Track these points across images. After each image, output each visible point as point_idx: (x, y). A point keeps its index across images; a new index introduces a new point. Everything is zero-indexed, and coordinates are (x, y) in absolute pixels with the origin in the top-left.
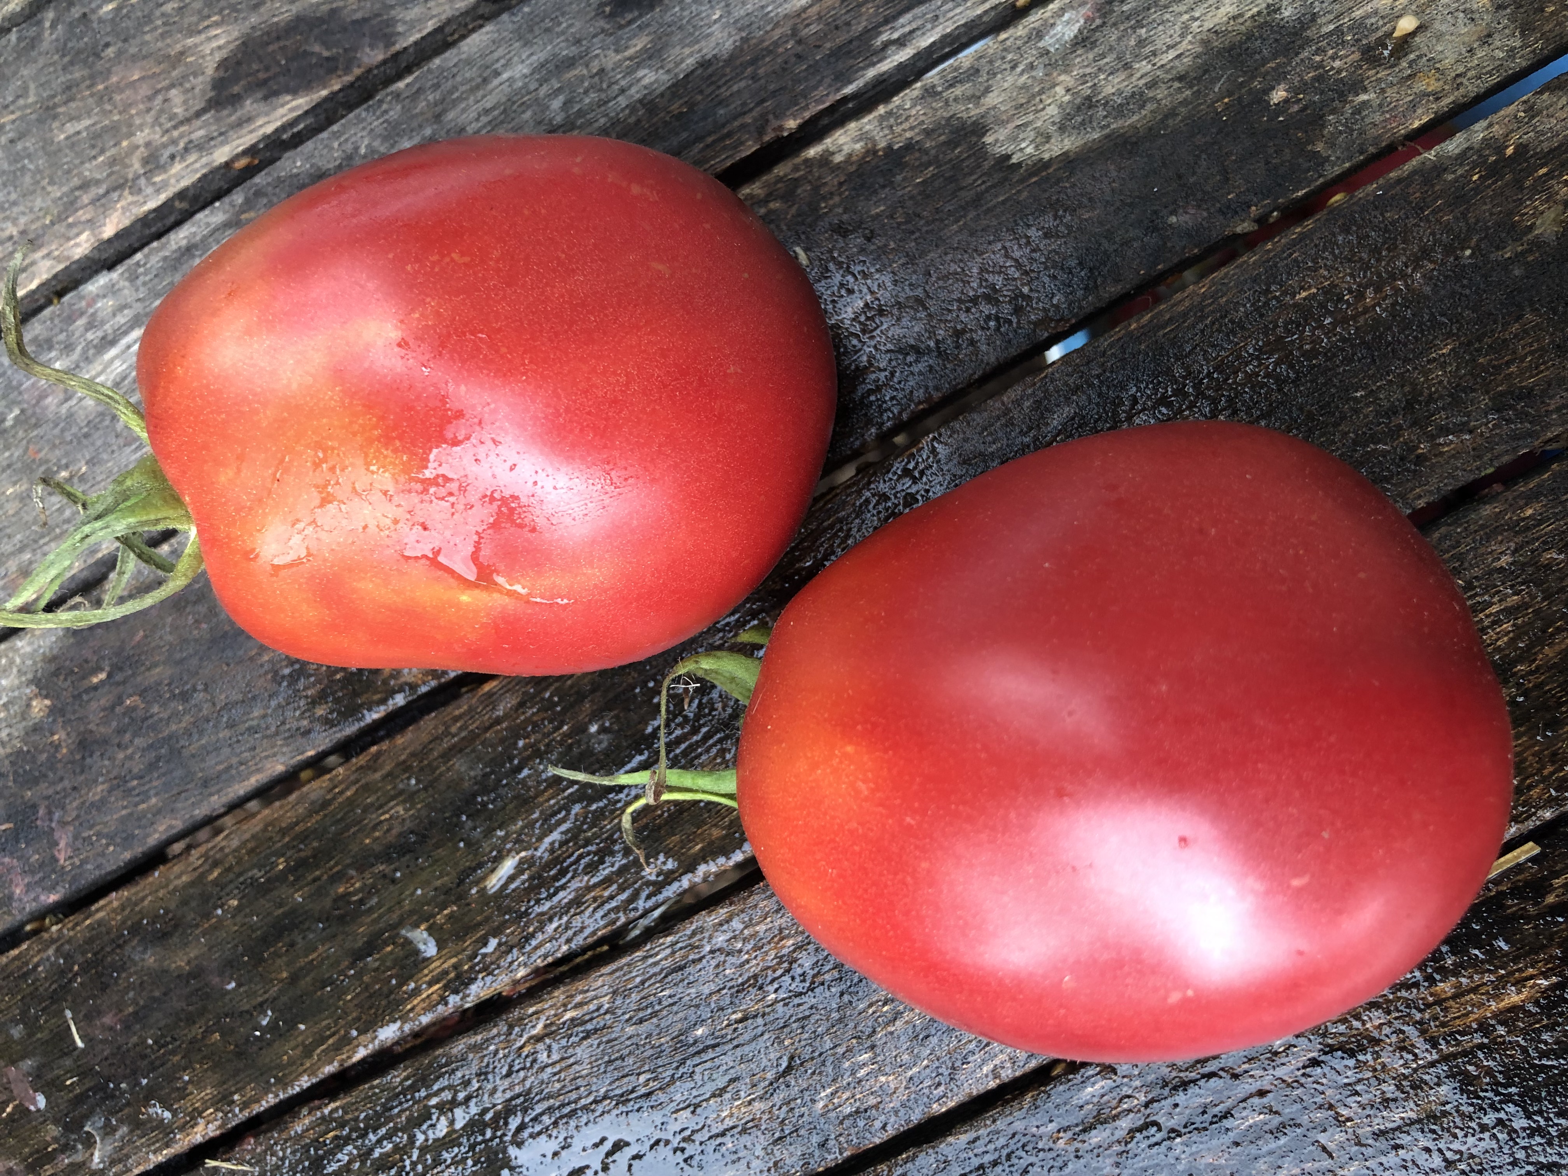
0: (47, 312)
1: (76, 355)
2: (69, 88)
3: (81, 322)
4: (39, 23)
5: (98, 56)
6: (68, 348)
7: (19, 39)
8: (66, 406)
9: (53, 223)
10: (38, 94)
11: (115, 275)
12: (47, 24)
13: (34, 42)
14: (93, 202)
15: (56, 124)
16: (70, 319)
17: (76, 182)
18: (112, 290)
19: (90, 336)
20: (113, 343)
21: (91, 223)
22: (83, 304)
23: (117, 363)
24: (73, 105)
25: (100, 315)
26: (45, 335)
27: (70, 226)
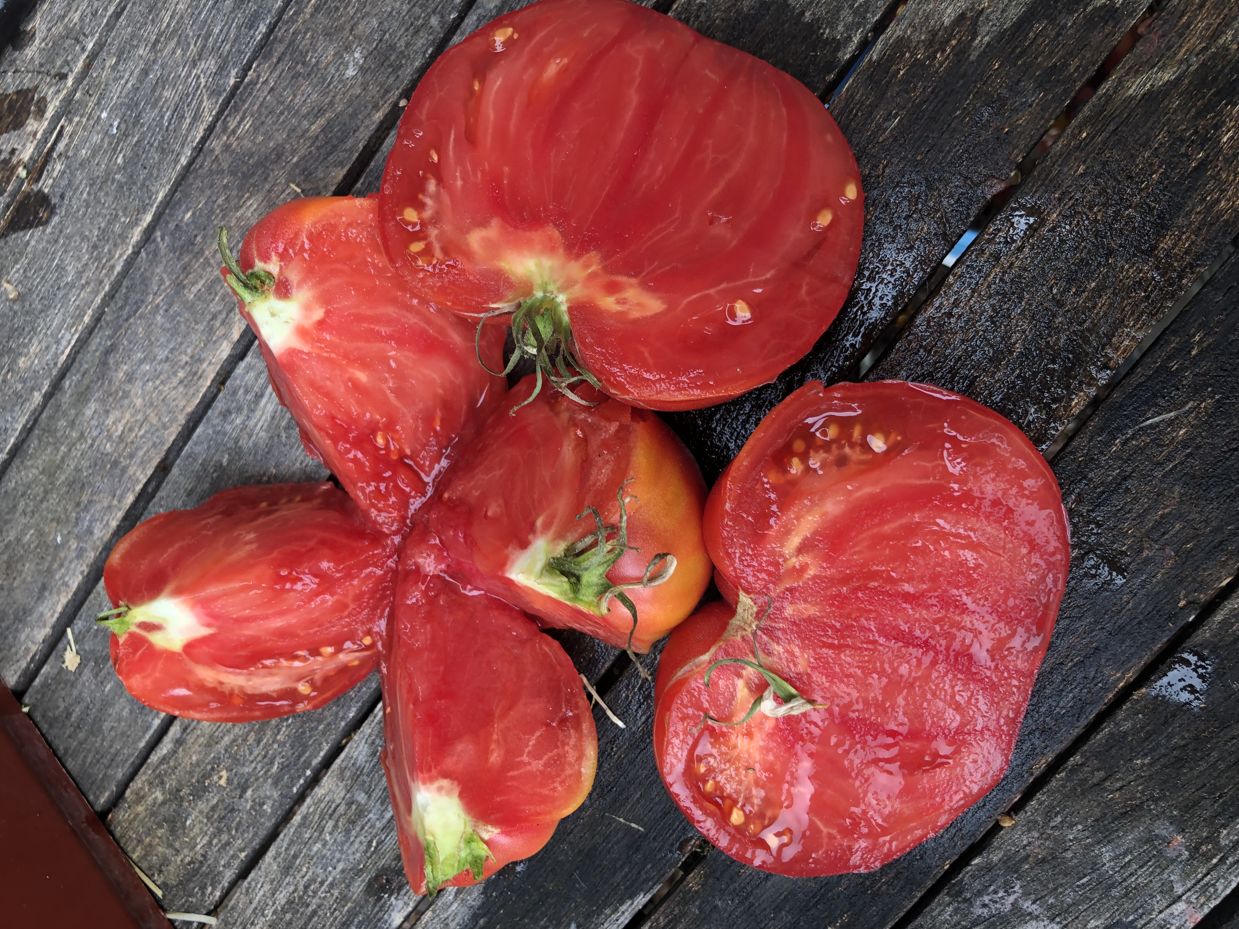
0: (221, 395)
1: (245, 412)
2: (185, 268)
3: (241, 392)
4: (154, 240)
5: (193, 244)
6: (239, 409)
7: (147, 254)
8: (251, 441)
9: (205, 345)
10: (170, 279)
11: (248, 359)
12: (159, 239)
13: (156, 253)
14: (223, 323)
15: (186, 291)
16: (235, 392)
17: (208, 317)
18: (249, 368)
19: (249, 397)
20: (262, 396)
21: (225, 336)
22: (238, 382)
23: (269, 406)
24: (191, 276)
25: (250, 383)
26: (225, 407)
27: (215, 342)
